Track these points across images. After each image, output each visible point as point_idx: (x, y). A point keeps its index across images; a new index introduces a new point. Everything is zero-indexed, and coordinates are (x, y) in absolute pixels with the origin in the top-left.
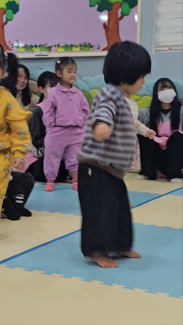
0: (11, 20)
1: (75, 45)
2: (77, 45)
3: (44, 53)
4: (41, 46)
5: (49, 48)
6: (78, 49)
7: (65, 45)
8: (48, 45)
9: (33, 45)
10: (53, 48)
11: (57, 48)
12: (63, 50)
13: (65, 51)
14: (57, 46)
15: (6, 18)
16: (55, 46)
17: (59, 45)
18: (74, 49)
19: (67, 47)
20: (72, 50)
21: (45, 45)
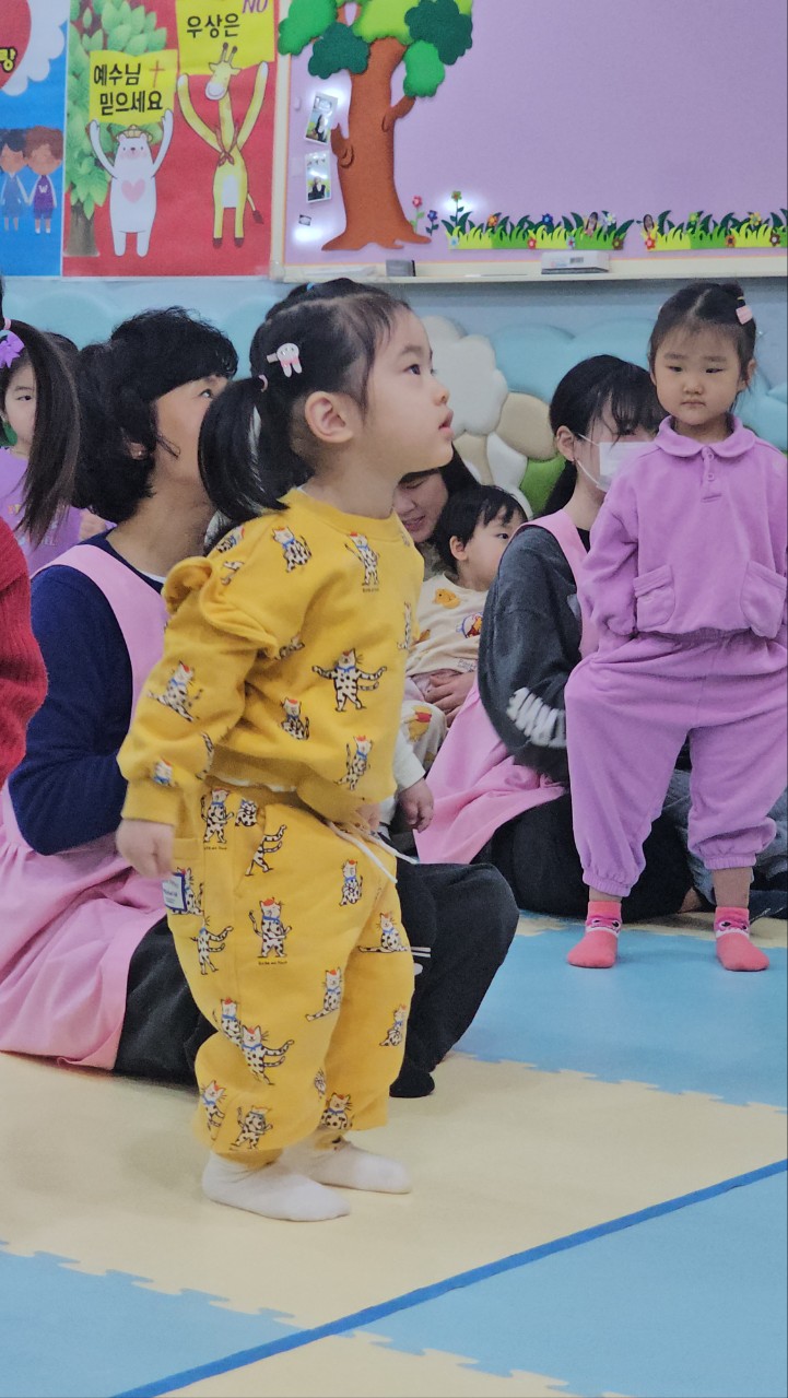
0: (431, 93)
1: (748, 220)
2: (761, 215)
3: (591, 258)
4: (573, 223)
5: (616, 235)
6: (763, 238)
7: (694, 218)
8: (610, 220)
9: (536, 219)
10: (636, 235)
11: (654, 232)
12: (686, 241)
13: (697, 250)
14: (656, 223)
15: (406, 85)
16: (647, 222)
17: (663, 216)
18: (740, 238)
19: (705, 229)
20: (731, 241)
21: (595, 215)
